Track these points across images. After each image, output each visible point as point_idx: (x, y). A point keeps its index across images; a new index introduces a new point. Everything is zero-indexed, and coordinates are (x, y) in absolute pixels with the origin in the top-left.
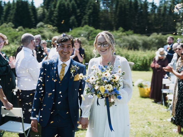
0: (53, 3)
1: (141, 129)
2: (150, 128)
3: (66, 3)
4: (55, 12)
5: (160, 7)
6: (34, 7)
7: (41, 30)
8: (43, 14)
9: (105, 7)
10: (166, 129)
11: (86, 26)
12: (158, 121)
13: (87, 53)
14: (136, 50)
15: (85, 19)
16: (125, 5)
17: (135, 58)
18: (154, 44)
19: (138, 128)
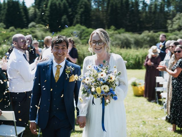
0: (45, 3)
1: (137, 129)
2: (146, 127)
3: (57, 3)
4: (47, 12)
5: (151, 5)
6: (25, 7)
7: (33, 30)
8: (35, 14)
9: (96, 6)
10: (161, 128)
11: (78, 25)
12: (153, 120)
13: (79, 52)
14: (128, 48)
16: (116, 3)
17: (127, 56)
18: (146, 42)
19: (133, 128)
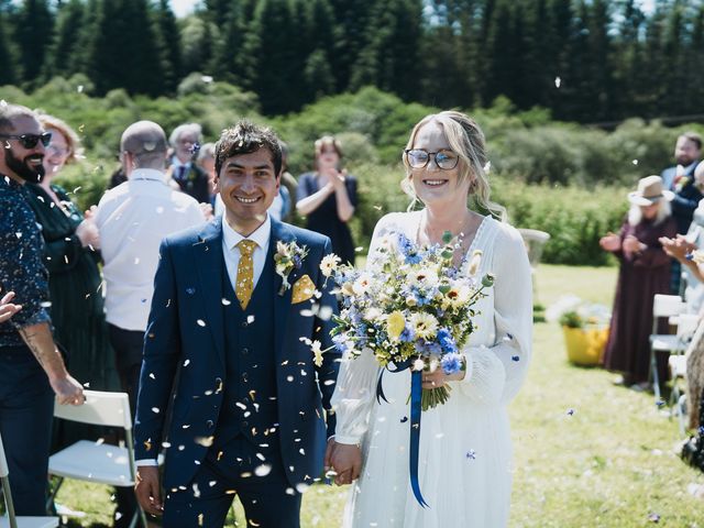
0: (245, 2)
1: (567, 483)
2: (603, 479)
3: (293, 1)
4: (251, 37)
5: (659, 16)
6: (170, 15)
7: (197, 105)
8: (206, 45)
9: (442, 18)
10: (661, 486)
11: (370, 90)
12: (634, 454)
14: (557, 183)
15: (365, 64)
16: (519, 9)
17: (551, 215)
19: (556, 480)
